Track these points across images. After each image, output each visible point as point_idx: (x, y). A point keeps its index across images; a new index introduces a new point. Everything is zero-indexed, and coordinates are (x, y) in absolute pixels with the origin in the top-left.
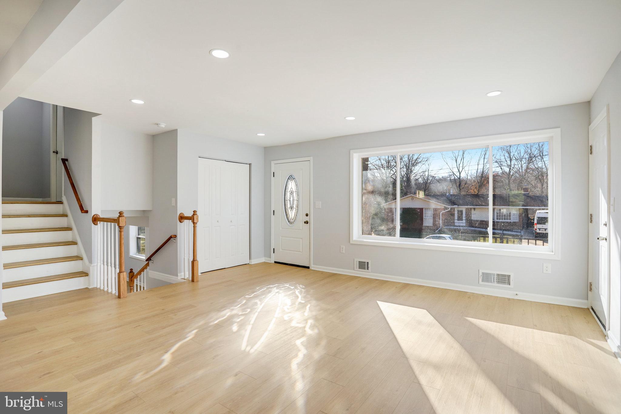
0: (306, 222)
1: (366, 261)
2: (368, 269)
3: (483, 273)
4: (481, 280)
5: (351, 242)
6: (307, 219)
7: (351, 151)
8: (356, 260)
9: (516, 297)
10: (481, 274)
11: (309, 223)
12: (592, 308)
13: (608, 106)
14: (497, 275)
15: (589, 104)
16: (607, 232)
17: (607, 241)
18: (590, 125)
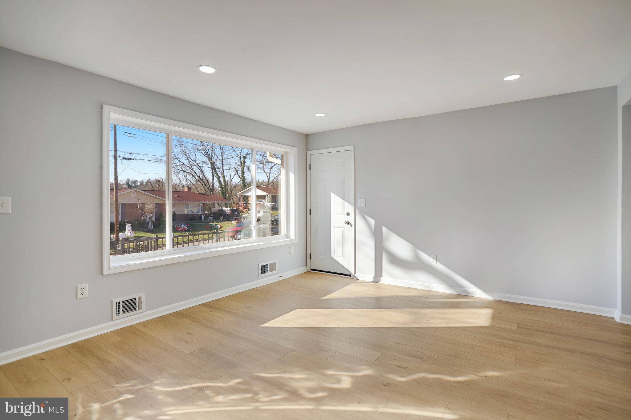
1: (136, 296)
2: (140, 308)
3: (262, 266)
4: (260, 273)
5: (106, 272)
10: (260, 267)
12: (312, 270)
13: (354, 146)
14: (270, 264)
15: (307, 137)
16: (351, 219)
17: (351, 225)
18: (307, 150)
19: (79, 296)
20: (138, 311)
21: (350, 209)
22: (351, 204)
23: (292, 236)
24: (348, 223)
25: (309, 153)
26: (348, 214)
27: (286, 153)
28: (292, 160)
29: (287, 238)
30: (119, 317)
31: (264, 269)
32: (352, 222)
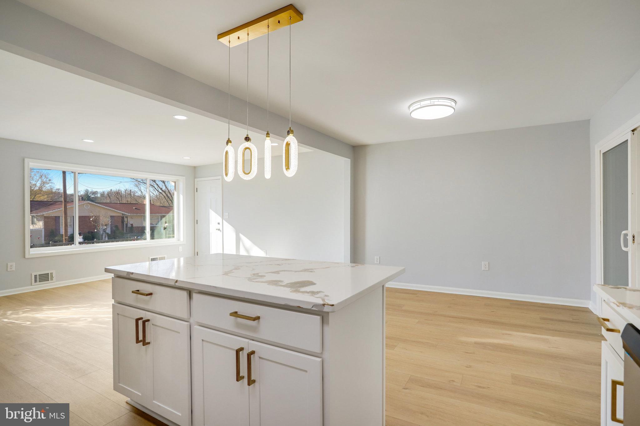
1: (49, 272)
2: (52, 279)
3: (151, 259)
7: (26, 160)
8: (34, 274)
14: (159, 258)
15: (195, 168)
16: (220, 227)
17: (221, 231)
18: (195, 178)
19: (9, 270)
20: (50, 281)
21: (219, 219)
22: (220, 217)
23: (182, 239)
24: (219, 230)
25: (197, 180)
26: (219, 224)
27: (178, 180)
28: (181, 185)
29: (179, 240)
30: (36, 284)
32: (221, 229)
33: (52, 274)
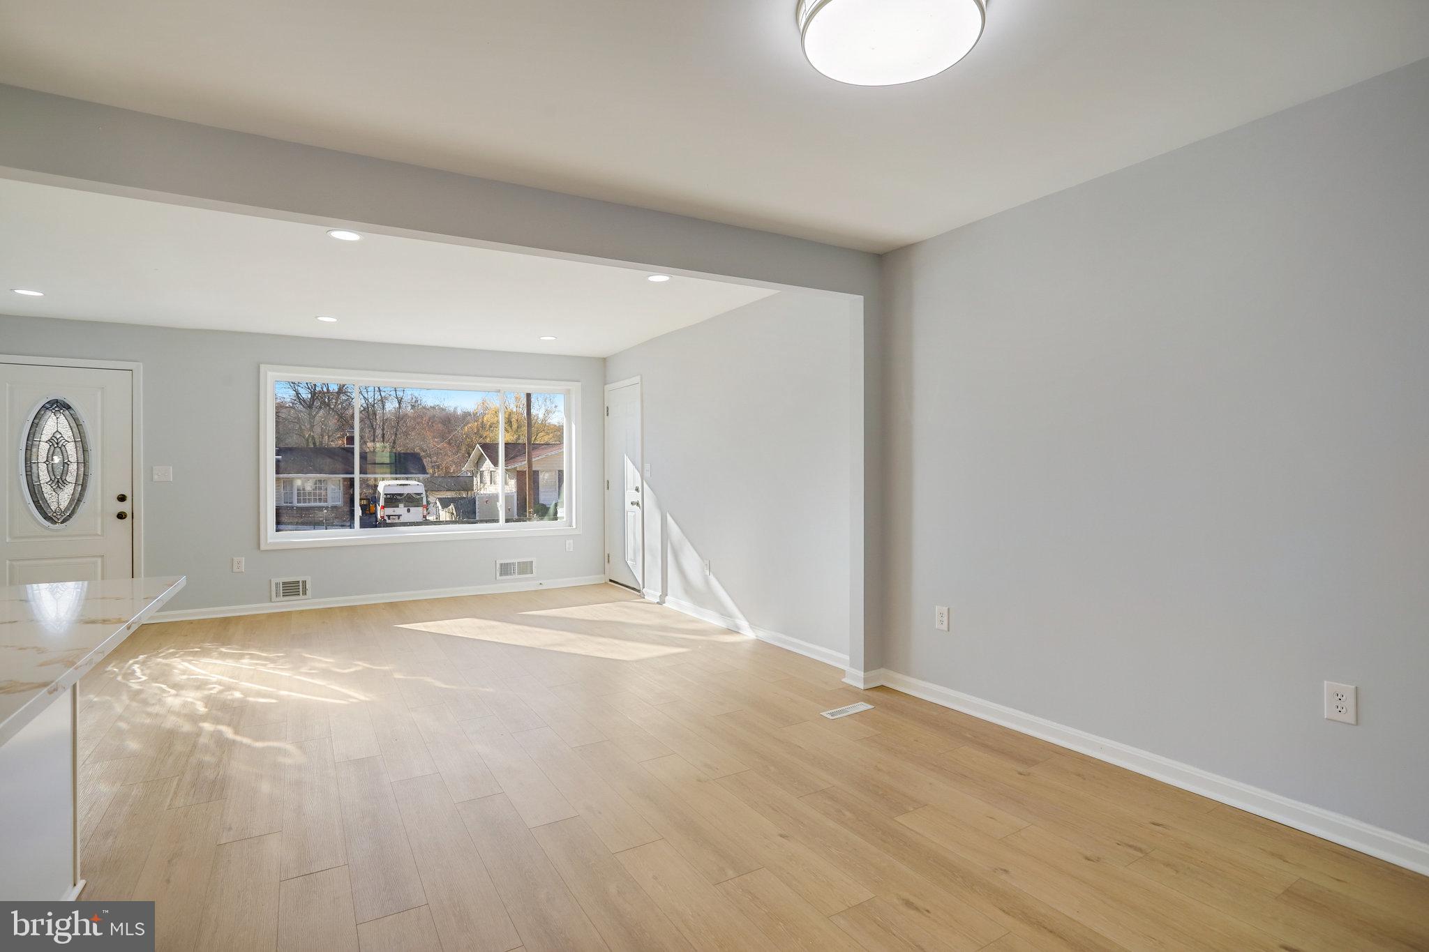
0: (121, 516)
1: (300, 579)
2: (305, 593)
3: (501, 565)
4: (498, 574)
5: (263, 547)
6: (125, 507)
7: (263, 367)
8: (274, 582)
9: (541, 588)
10: (498, 566)
11: (129, 516)
12: (611, 581)
13: (641, 375)
14: (520, 563)
15: (604, 360)
16: (639, 497)
18: (605, 384)
19: (235, 569)
20: (301, 596)
21: (638, 478)
22: (639, 473)
23: (575, 524)
24: (638, 504)
25: (606, 386)
26: (637, 489)
27: (569, 390)
28: (574, 402)
30: (278, 599)
31: (505, 569)
32: (640, 503)
33: (304, 582)
